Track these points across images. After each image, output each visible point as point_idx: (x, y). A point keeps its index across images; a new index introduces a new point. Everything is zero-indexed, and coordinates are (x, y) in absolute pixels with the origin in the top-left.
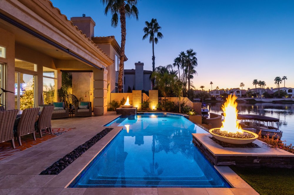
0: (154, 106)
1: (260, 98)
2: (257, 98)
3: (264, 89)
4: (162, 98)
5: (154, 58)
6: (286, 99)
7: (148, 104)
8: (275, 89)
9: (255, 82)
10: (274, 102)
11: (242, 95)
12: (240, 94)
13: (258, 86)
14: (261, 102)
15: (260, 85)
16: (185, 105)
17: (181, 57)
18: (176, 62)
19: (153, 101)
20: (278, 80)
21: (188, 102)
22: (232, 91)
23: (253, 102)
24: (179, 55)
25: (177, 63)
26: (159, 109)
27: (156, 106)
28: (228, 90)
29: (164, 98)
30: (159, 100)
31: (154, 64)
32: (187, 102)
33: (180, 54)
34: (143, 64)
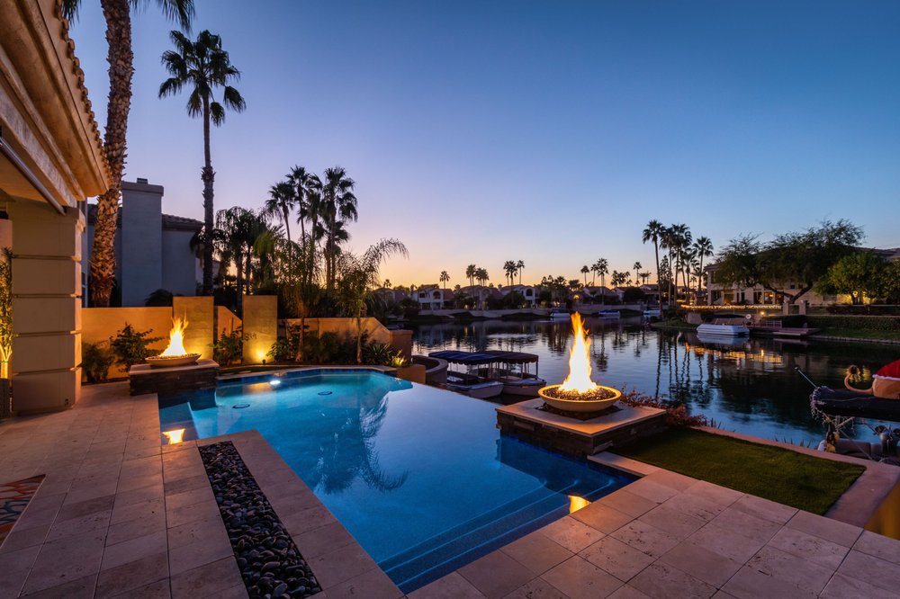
0: (260, 352)
1: (481, 309)
2: (475, 309)
3: (485, 289)
4: (289, 320)
5: (208, 176)
6: (525, 311)
7: (241, 344)
8: (506, 288)
9: (471, 271)
10: (505, 318)
11: (446, 303)
12: (441, 300)
13: (476, 282)
14: (482, 319)
15: (480, 279)
16: (369, 340)
17: (292, 182)
18: (276, 195)
19: (259, 335)
20: (511, 267)
21: (378, 330)
22: (423, 292)
23: (465, 319)
24: (289, 176)
25: (279, 201)
26: (281, 359)
27: (269, 349)
28: (415, 289)
29: (299, 320)
30: (281, 327)
31: (208, 195)
32: (376, 331)
33: (292, 174)
34: (159, 191)
